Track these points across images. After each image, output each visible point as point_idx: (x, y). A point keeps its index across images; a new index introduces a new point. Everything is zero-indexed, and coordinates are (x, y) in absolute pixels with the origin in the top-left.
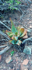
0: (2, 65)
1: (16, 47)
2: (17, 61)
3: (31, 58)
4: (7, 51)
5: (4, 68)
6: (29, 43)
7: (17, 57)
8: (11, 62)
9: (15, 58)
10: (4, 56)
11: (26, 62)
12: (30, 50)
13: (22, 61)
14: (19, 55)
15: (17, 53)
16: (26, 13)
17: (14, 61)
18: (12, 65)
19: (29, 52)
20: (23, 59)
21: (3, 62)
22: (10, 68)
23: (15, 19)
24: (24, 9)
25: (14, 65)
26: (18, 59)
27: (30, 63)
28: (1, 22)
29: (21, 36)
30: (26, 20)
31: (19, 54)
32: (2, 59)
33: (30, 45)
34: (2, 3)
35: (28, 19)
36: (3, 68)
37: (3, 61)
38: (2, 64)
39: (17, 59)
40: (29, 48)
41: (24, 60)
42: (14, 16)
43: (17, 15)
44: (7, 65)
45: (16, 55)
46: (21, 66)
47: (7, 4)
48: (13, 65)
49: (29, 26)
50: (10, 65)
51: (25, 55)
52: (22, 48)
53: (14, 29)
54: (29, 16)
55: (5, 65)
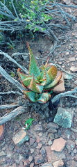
0: (4, 149)
1: (37, 107)
2: (38, 141)
3: (71, 137)
4: (18, 117)
5: (9, 155)
6: (68, 104)
7: (40, 131)
8: (25, 142)
9: (35, 135)
10: (10, 128)
11: (58, 145)
12: (70, 117)
13: (50, 143)
14: (43, 128)
15: (40, 123)
16: (63, 41)
17: (32, 141)
18: (27, 151)
19: (66, 121)
20: (52, 138)
21: (6, 143)
22: (21, 157)
23: (40, 51)
24: (60, 33)
25: (32, 151)
26: (40, 137)
27: (68, 147)
28: (9, 57)
29: (49, 86)
30: (63, 55)
31: (44, 125)
32: (5, 135)
33: (71, 106)
34: (13, 17)
35: (68, 53)
36: (5, 156)
37: (7, 139)
38: (4, 145)
39: (38, 138)
40: (66, 113)
41: (55, 141)
42: (37, 45)
43: (43, 45)
44: (15, 150)
45: (38, 127)
46: (48, 153)
47: (23, 20)
48: (29, 151)
49: (70, 67)
50: (23, 151)
51: (57, 129)
52: (51, 112)
53: (35, 69)
54: (70, 47)
55: (11, 149)
